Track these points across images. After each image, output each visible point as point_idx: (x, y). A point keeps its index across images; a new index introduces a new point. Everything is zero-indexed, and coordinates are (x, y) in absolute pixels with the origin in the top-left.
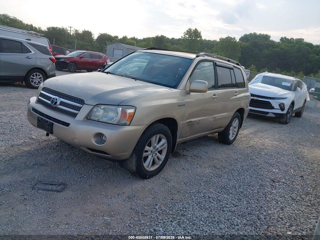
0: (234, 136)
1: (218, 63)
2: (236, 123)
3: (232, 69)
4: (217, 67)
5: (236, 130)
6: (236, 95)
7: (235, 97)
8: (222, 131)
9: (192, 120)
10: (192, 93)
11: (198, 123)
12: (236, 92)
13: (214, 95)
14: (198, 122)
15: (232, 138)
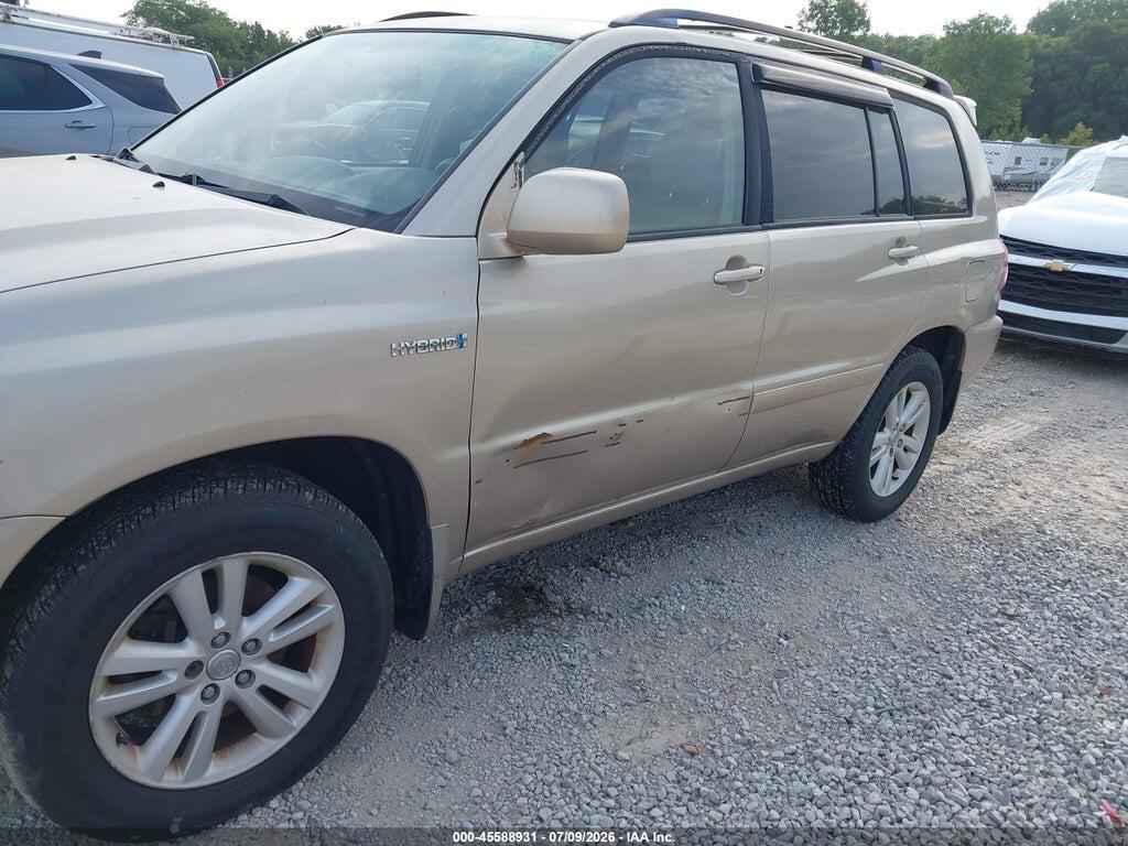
0: (904, 475)
1: (772, 71)
2: (913, 407)
3: (884, 109)
4: (765, 94)
5: (917, 442)
6: (902, 259)
7: (896, 268)
8: (824, 455)
9: (554, 429)
10: (535, 260)
11: (614, 441)
12: (900, 242)
13: (735, 262)
14: (615, 437)
15: (894, 487)
